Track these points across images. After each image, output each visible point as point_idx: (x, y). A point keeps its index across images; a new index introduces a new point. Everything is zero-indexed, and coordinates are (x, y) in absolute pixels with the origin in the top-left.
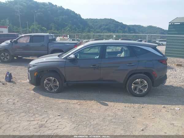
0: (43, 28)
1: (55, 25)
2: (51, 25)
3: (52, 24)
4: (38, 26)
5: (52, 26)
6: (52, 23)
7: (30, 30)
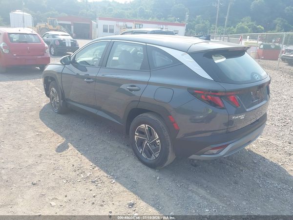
0: (258, 27)
1: (284, 20)
2: (276, 21)
3: (279, 20)
4: (250, 23)
5: (276, 24)
6: (278, 18)
7: (235, 30)
